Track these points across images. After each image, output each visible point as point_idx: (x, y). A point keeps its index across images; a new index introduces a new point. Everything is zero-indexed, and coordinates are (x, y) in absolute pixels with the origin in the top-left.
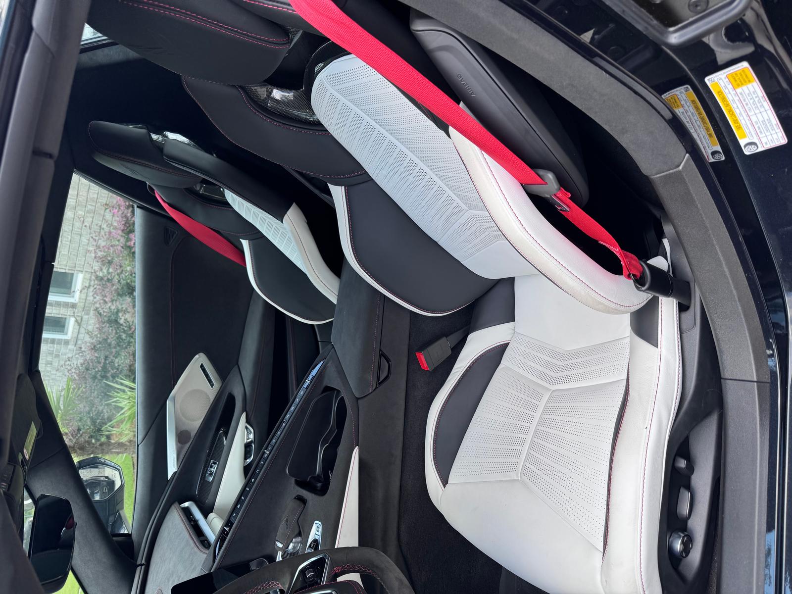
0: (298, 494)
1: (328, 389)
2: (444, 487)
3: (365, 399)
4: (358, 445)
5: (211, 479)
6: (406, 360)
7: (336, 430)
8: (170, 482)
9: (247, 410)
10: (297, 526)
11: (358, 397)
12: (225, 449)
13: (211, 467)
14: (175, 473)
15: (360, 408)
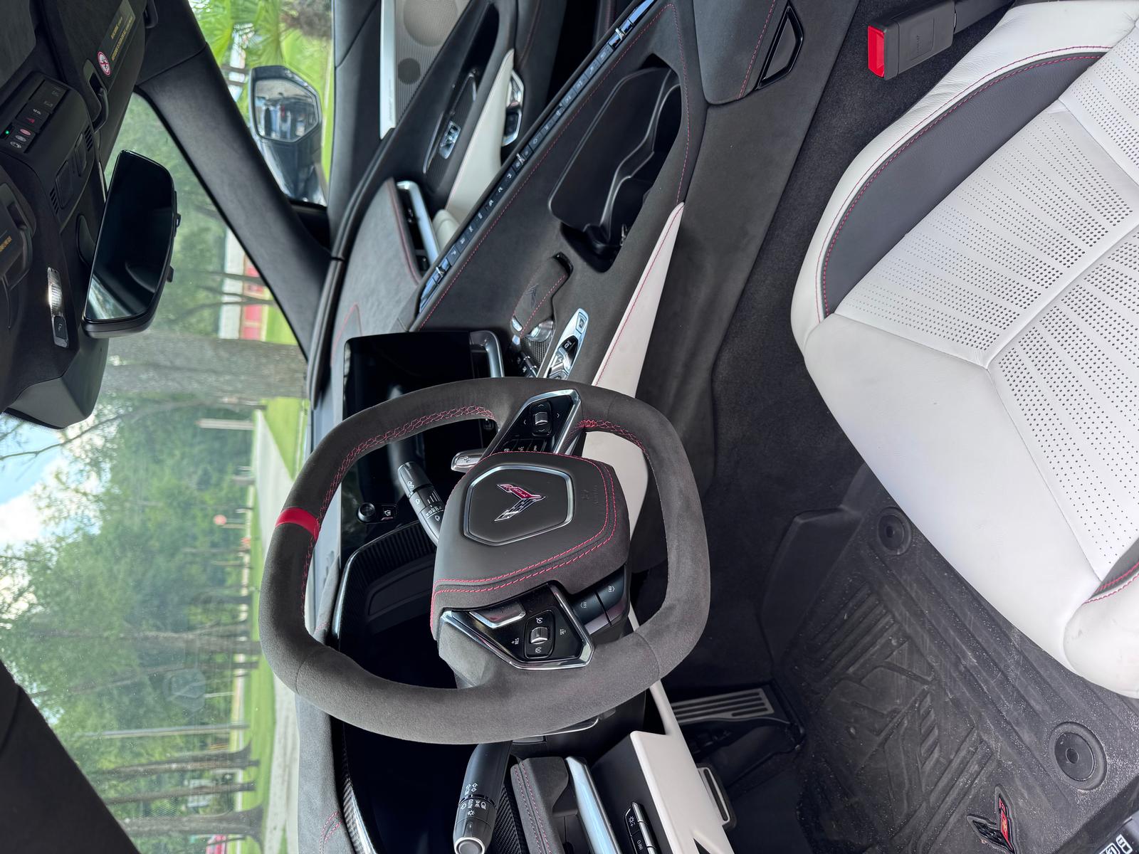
0: (561, 250)
1: (654, 62)
2: (826, 316)
3: (725, 109)
4: (684, 201)
5: (447, 155)
6: (839, 39)
7: (653, 153)
8: (383, 142)
9: (518, 46)
10: (549, 307)
11: (712, 102)
12: (474, 108)
13: (450, 133)
14: (392, 130)
15: (709, 127)
